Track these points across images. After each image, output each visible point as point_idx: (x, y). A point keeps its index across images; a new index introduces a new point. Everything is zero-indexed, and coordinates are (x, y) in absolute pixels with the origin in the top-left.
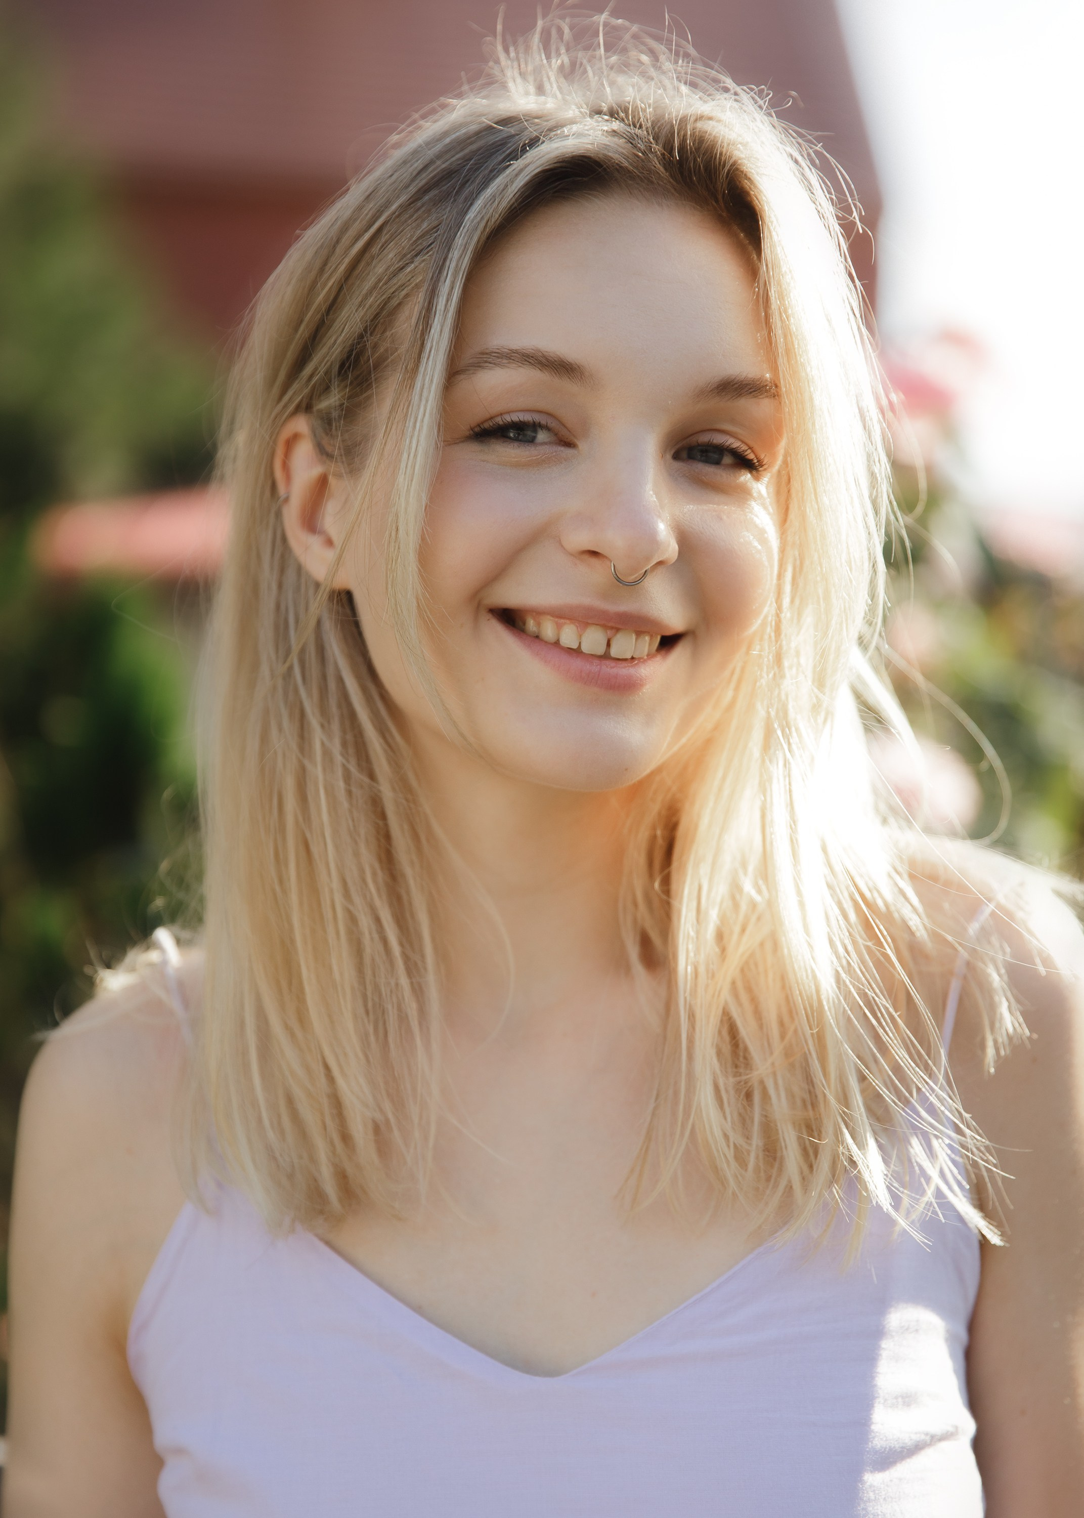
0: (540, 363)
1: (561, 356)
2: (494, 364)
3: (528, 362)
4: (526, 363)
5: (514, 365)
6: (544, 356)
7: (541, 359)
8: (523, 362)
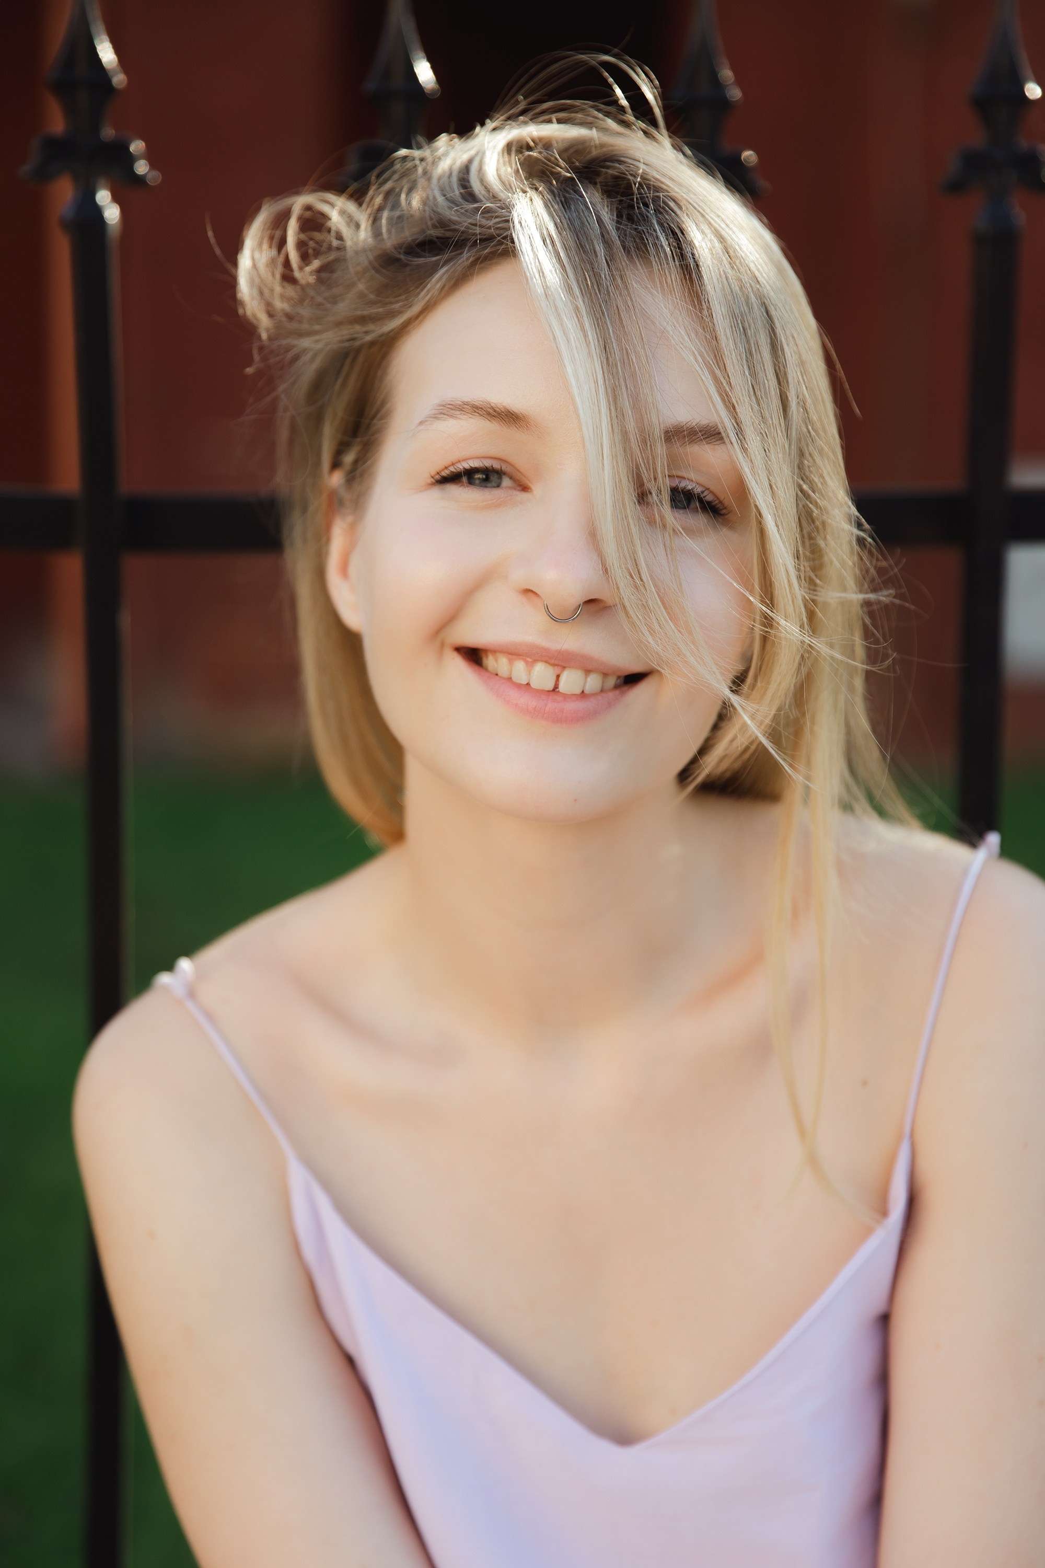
0: (489, 414)
1: (508, 407)
2: (448, 415)
3: (478, 413)
4: (476, 414)
5: (465, 416)
6: (492, 408)
7: (489, 410)
8: (473, 414)
